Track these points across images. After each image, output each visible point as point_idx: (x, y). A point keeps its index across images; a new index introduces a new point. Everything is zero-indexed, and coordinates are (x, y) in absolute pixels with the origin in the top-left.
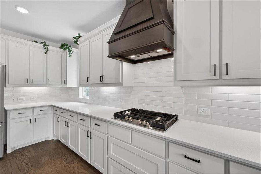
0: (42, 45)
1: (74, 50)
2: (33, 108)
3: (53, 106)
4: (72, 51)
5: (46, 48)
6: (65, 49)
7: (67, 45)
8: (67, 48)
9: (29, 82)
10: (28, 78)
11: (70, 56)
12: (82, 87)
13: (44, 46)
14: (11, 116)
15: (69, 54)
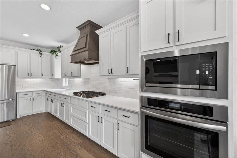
0: (38, 52)
1: (59, 54)
2: (32, 92)
3: (45, 91)
4: (57, 55)
5: (40, 53)
6: (53, 54)
7: (54, 51)
8: (54, 53)
9: (30, 75)
10: (29, 73)
11: (56, 58)
12: (65, 79)
13: (39, 52)
14: (19, 96)
15: (56, 57)
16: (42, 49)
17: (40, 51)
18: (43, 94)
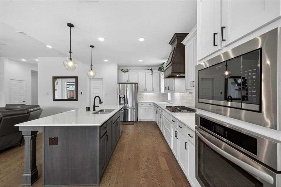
0: (150, 71)
2: (146, 103)
5: (152, 72)
8: (161, 70)
9: (146, 90)
11: (162, 74)
14: (139, 105)
16: (153, 68)
17: (151, 70)
18: (153, 105)
